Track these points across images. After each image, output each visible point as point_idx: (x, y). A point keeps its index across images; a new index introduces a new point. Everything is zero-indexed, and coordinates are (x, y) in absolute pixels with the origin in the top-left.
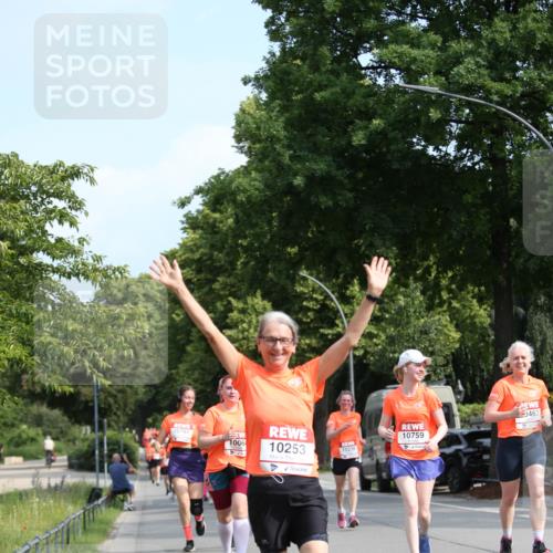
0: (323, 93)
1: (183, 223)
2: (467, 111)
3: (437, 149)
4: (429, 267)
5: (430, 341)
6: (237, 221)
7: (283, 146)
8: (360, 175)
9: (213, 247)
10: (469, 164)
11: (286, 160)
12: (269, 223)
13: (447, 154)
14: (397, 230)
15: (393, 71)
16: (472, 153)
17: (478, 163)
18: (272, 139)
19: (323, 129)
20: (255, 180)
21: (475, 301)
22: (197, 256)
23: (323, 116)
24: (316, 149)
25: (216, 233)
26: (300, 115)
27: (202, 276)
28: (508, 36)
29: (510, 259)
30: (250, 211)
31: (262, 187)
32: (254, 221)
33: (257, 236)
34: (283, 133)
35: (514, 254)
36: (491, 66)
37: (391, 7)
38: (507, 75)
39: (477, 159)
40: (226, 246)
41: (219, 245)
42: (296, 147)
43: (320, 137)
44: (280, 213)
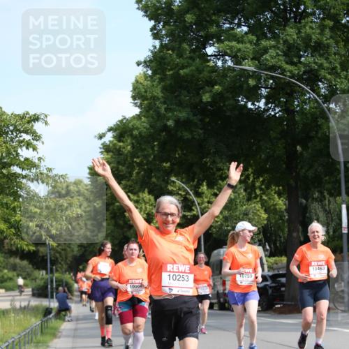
0: (185, 70)
1: (101, 148)
3: (253, 104)
4: (249, 175)
5: (249, 219)
6: (133, 147)
7: (161, 102)
8: (207, 120)
9: (119, 163)
10: (273, 113)
11: (163, 111)
12: (153, 148)
13: (259, 107)
14: (230, 153)
15: (227, 58)
16: (275, 107)
18: (154, 98)
19: (185, 92)
20: (144, 122)
21: (276, 196)
23: (185, 84)
24: (180, 104)
25: (121, 154)
26: (171, 84)
28: (295, 37)
29: (298, 170)
30: (141, 141)
31: (148, 126)
32: (143, 147)
33: (146, 157)
34: (160, 95)
35: (299, 167)
36: (285, 55)
37: (225, 20)
38: (295, 60)
39: (277, 110)
40: (127, 162)
41: (122, 161)
42: (169, 103)
43: (183, 97)
44: (159, 143)
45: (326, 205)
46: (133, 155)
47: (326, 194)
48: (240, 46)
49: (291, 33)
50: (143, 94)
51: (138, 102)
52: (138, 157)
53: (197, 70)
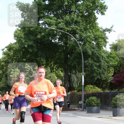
0: (32, 28)
1: (2, 53)
2: (61, 33)
3: (54, 40)
4: (52, 64)
5: (51, 79)
6: (13, 53)
7: (23, 39)
8: (39, 45)
9: (8, 58)
10: (60, 44)
11: (23, 42)
12: (20, 54)
13: (56, 42)
14: (46, 56)
15: (46, 25)
17: (62, 44)
18: (21, 37)
19: (31, 36)
20: (17, 45)
21: (61, 71)
22: (5, 60)
23: (32, 33)
24: (30, 40)
25: (9, 56)
26: (27, 33)
27: (6, 64)
28: (69, 19)
29: (68, 63)
30: (16, 52)
31: (18, 47)
32: (17, 53)
33: (18, 57)
34: (23, 36)
35: (69, 62)
36: (66, 24)
37: (46, 12)
38: (69, 26)
39: (62, 43)
40: (11, 58)
41: (10, 58)
42: (26, 39)
43: (31, 37)
44: (22, 52)
45: (77, 75)
46: (14, 56)
47: (77, 72)
48: (51, 21)
49: (67, 17)
50: (17, 36)
51: (16, 38)
52: (15, 57)
53: (36, 28)
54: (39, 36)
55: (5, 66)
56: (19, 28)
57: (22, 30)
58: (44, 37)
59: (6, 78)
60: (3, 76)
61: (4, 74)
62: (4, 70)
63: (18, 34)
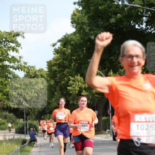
0: (101, 7)
1: (53, 52)
2: (150, 13)
3: (139, 26)
6: (72, 51)
7: (87, 26)
9: (64, 59)
10: (150, 31)
11: (87, 31)
12: (83, 51)
13: (142, 28)
16: (151, 27)
17: (153, 31)
18: (83, 23)
19: (100, 20)
20: (78, 37)
22: (58, 62)
23: (101, 15)
24: (98, 26)
25: (65, 55)
26: (92, 15)
27: (60, 69)
30: (76, 47)
32: (77, 50)
33: (78, 56)
34: (87, 21)
39: (152, 29)
40: (68, 59)
41: (66, 59)
42: (91, 26)
43: (99, 22)
44: (86, 48)
46: (72, 55)
50: (77, 21)
51: (75, 25)
52: (75, 56)
53: (108, 6)
54: (113, 20)
55: (59, 73)
56: (78, 7)
57: (84, 10)
58: (120, 20)
59: (60, 92)
60: (56, 88)
61: (57, 85)
62: (57, 78)
63: (77, 18)
